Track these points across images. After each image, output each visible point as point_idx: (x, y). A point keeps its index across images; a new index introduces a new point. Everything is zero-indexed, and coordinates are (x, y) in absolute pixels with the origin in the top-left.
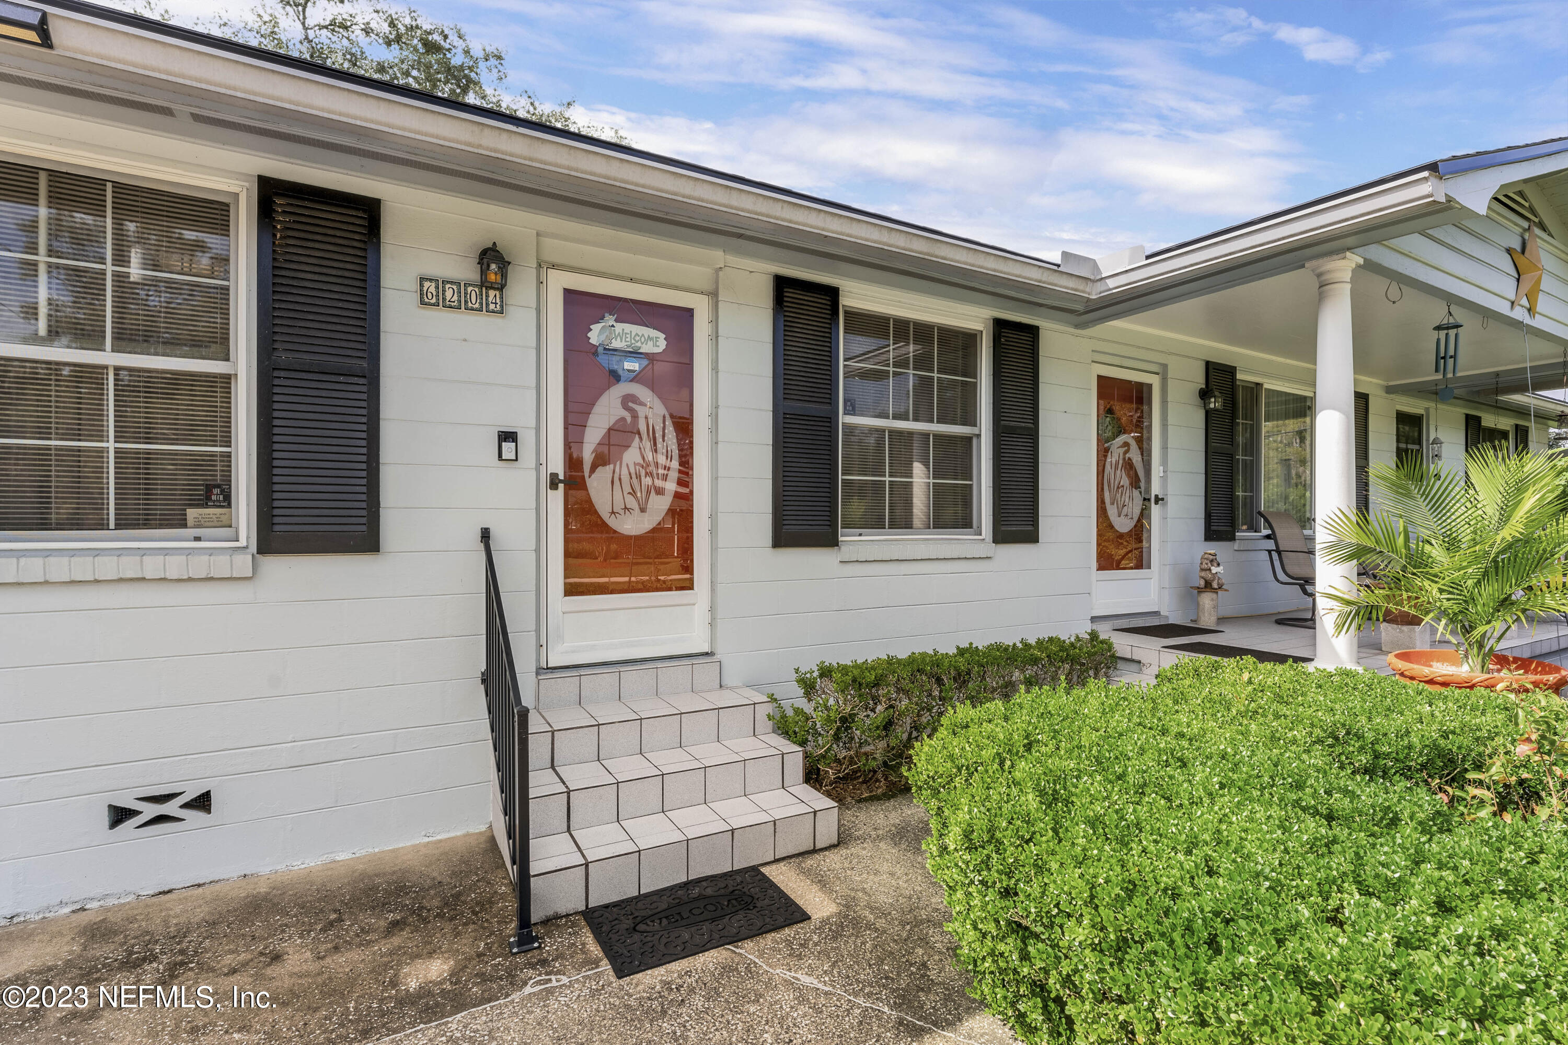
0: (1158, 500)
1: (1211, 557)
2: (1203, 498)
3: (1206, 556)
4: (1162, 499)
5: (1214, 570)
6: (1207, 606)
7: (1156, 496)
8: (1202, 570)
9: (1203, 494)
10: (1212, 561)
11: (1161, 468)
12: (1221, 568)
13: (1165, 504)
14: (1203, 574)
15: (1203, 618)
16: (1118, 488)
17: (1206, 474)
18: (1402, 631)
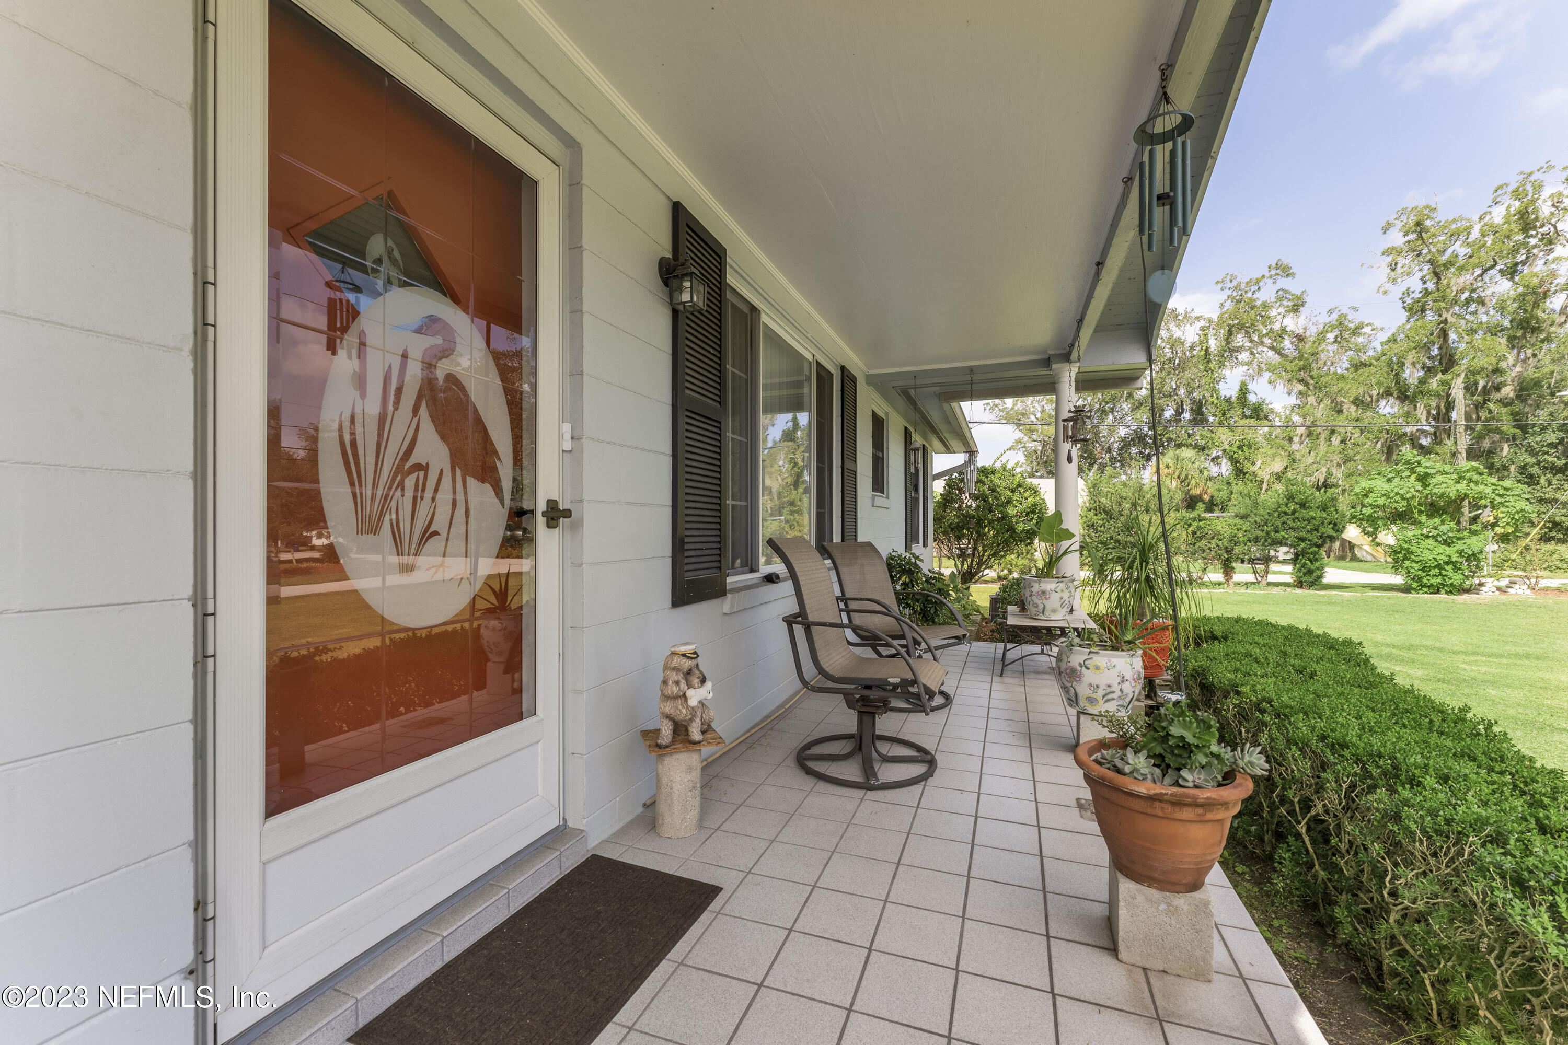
0: (555, 514)
1: (687, 664)
2: (668, 512)
3: (677, 661)
4: (567, 514)
5: (695, 696)
6: (677, 788)
7: (552, 505)
8: (667, 698)
9: (668, 500)
10: (689, 673)
11: (567, 428)
12: (709, 685)
13: (577, 527)
14: (668, 708)
15: (668, 820)
16: (401, 471)
17: (675, 456)
18: (1172, 911)
